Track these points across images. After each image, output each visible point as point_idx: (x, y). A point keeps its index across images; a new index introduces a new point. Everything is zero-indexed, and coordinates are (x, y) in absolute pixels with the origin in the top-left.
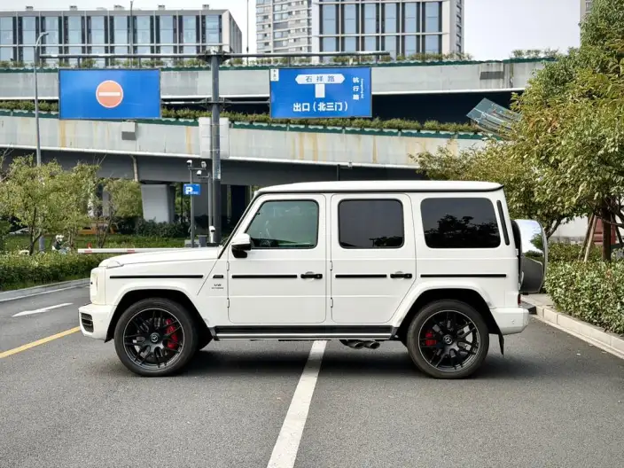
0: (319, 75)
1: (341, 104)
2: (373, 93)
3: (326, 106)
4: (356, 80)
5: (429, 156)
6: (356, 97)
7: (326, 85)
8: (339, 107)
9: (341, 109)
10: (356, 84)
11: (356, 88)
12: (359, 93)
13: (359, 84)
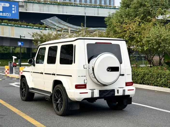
0: (4, 3)
1: (8, 14)
2: (19, 11)
3: (3, 14)
4: (13, 6)
5: (37, 34)
6: (13, 12)
7: (3, 7)
8: (7, 15)
9: (8, 16)
10: (13, 7)
11: (13, 9)
12: (14, 10)
13: (14, 8)
